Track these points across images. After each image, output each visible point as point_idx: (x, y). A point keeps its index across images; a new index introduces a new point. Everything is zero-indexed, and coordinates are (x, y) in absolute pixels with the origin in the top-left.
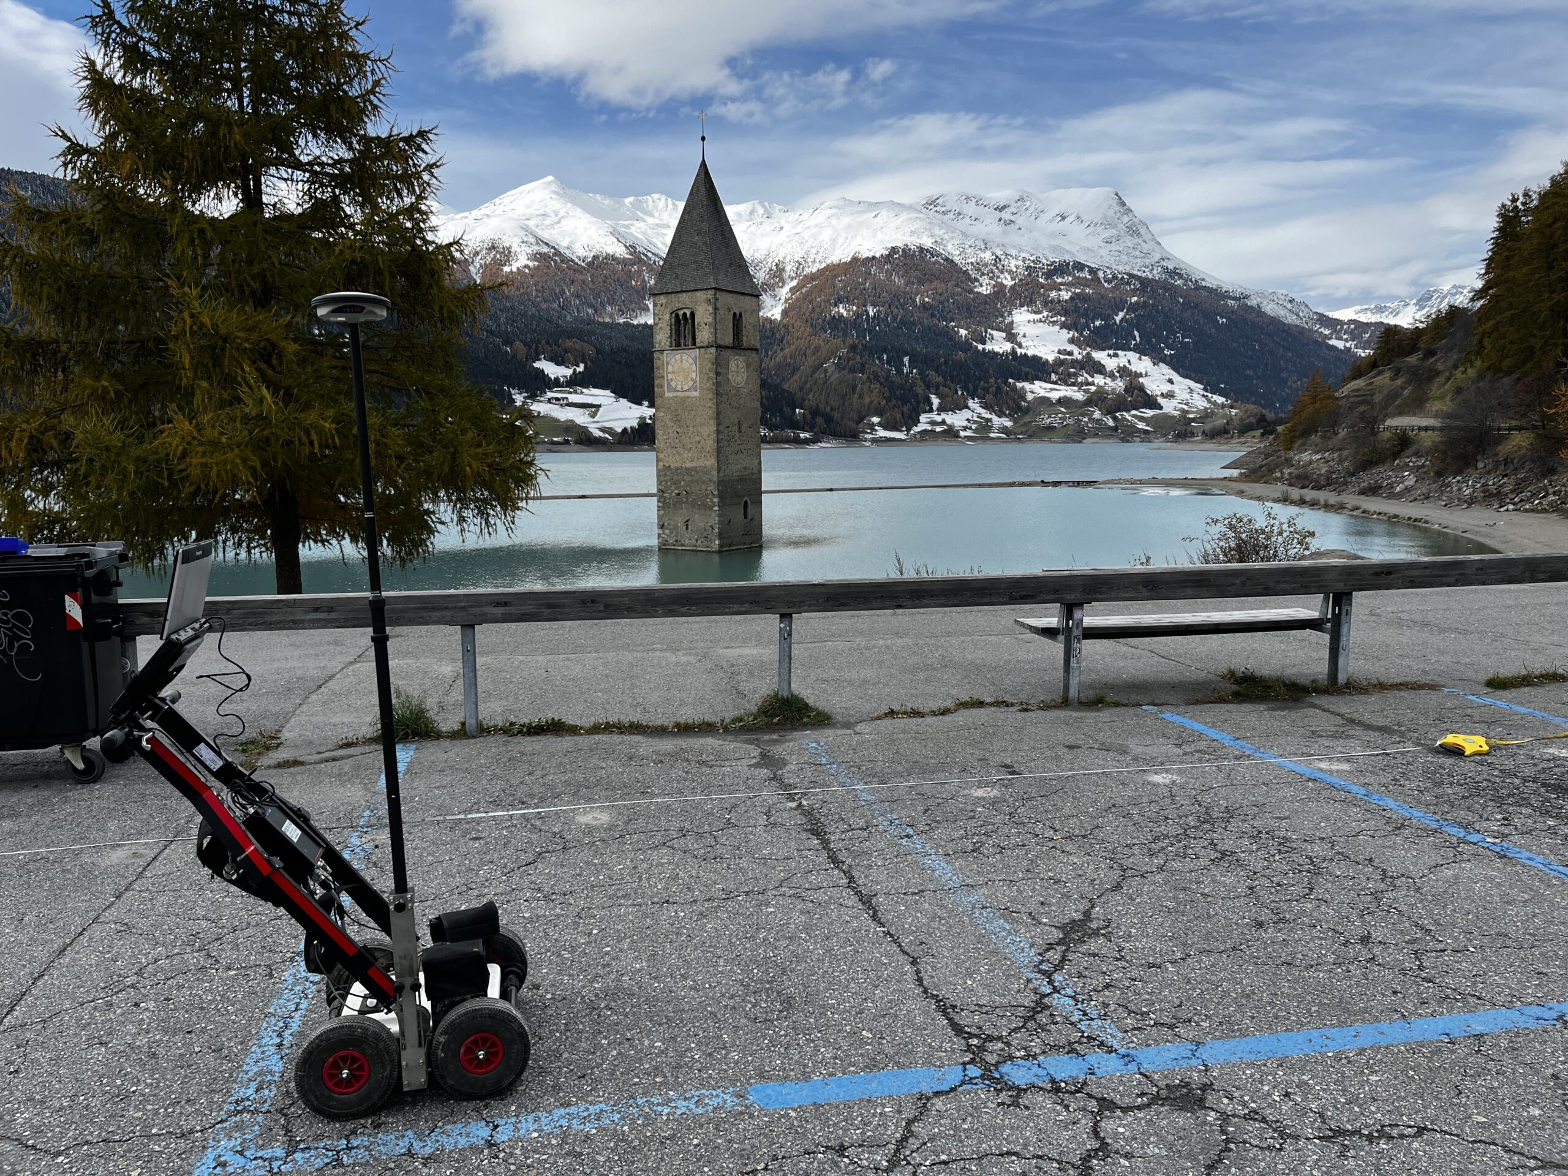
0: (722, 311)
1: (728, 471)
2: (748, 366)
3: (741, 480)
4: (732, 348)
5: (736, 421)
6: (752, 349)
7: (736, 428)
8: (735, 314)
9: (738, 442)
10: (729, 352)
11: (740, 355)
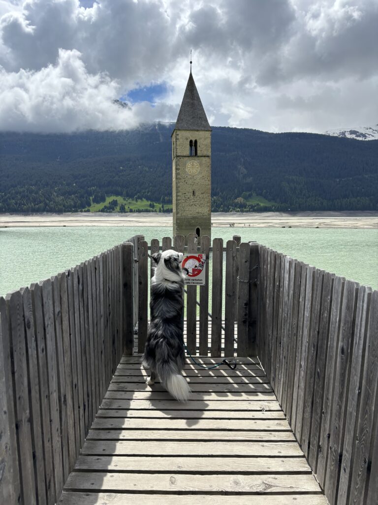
0: (181, 140)
1: (184, 214)
2: (201, 164)
3: (194, 218)
4: (188, 156)
5: (191, 191)
6: (205, 156)
7: (191, 194)
8: (191, 142)
9: (192, 201)
10: (186, 158)
11: (195, 160)
